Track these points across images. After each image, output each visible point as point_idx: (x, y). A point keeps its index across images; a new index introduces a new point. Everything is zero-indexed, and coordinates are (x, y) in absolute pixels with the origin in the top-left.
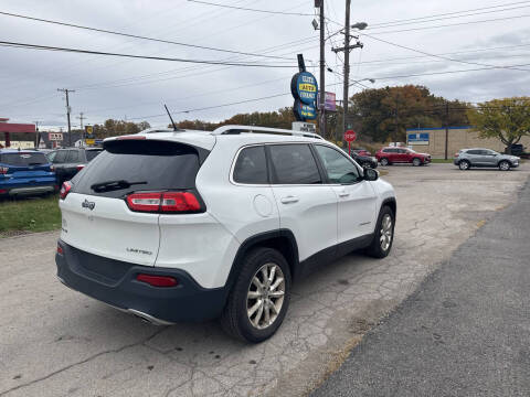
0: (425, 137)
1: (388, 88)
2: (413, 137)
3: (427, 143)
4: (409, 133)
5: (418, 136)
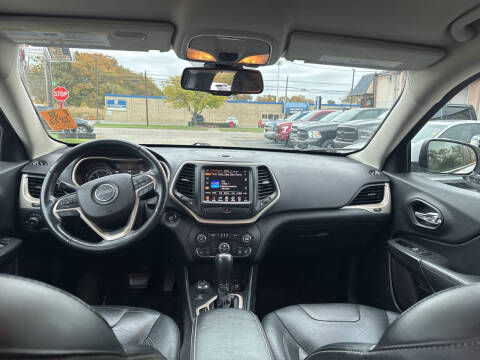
0: (122, 103)
2: (111, 102)
3: (125, 109)
4: (107, 98)
5: (116, 102)
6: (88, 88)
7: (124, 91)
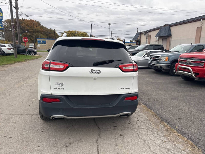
0: (44, 42)
1: (22, 19)
2: (39, 42)
3: (45, 44)
4: (38, 40)
5: (42, 41)
6: (28, 35)
7: (44, 37)
